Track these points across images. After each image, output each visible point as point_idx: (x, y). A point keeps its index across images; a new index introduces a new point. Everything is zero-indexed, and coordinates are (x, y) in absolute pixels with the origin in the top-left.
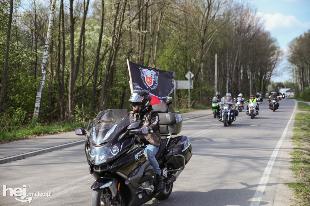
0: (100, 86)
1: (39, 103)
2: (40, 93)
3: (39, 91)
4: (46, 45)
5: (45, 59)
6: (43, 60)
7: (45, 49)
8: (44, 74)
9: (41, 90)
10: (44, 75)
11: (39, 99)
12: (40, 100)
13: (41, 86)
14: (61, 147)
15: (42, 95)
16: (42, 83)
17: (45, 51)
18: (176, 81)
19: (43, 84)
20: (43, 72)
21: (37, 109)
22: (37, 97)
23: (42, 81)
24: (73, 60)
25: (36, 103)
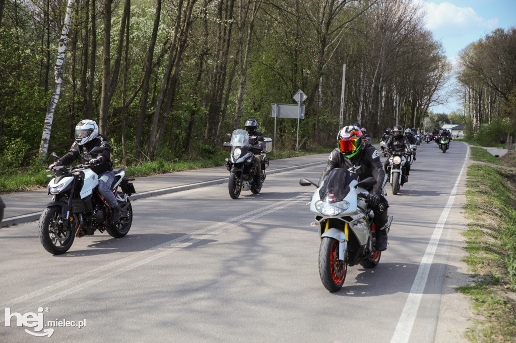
0: (152, 108)
1: (50, 133)
2: (51, 115)
3: (50, 112)
5: (60, 59)
6: (58, 60)
7: (62, 43)
8: (58, 84)
9: (53, 111)
10: (58, 86)
11: (50, 126)
12: (50, 128)
13: (53, 104)
15: (54, 120)
16: (54, 98)
17: (61, 45)
18: (277, 105)
19: (56, 101)
20: (56, 81)
21: (45, 143)
22: (46, 121)
23: (54, 95)
24: (108, 62)
25: (44, 132)
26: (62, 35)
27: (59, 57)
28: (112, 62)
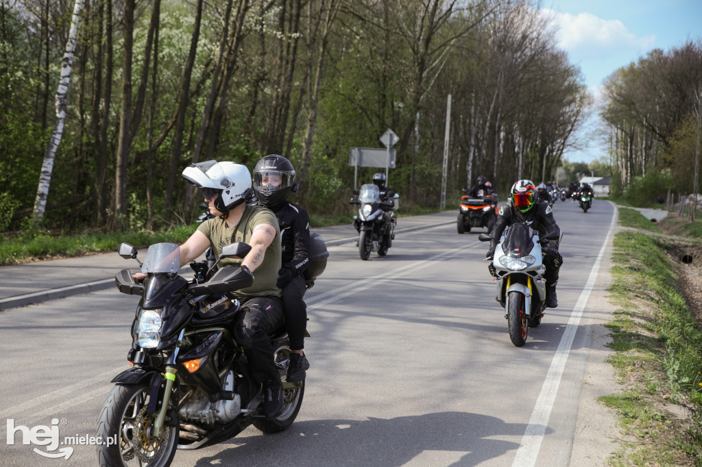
0: (189, 153)
1: (48, 185)
2: (51, 161)
3: (48, 157)
4: (68, 52)
5: (63, 84)
6: (60, 86)
7: (65, 63)
8: (60, 119)
9: (53, 155)
10: (60, 121)
11: (48, 176)
12: (49, 178)
13: (53, 147)
14: (90, 287)
15: (54, 167)
16: (54, 138)
17: (65, 66)
18: (359, 150)
19: (57, 142)
20: (58, 115)
21: (42, 199)
22: (43, 169)
23: (55, 134)
24: (129, 90)
25: (40, 185)
26: (66, 52)
27: (61, 82)
28: (135, 89)
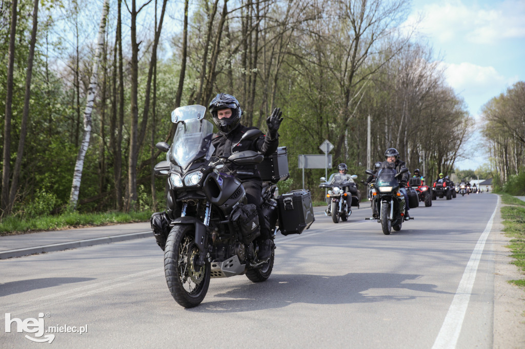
1: (80, 180)
2: (81, 162)
3: (80, 160)
4: (92, 84)
5: (89, 107)
6: (87, 108)
7: (90, 91)
8: (87, 131)
9: (82, 158)
10: (87, 133)
11: (80, 173)
12: (80, 175)
13: (82, 152)
15: (84, 167)
16: (83, 146)
17: (90, 94)
18: (305, 156)
19: (86, 148)
20: (86, 129)
21: (76, 190)
22: (76, 169)
23: (84, 143)
24: (136, 110)
25: (74, 180)
26: (90, 83)
27: (87, 105)
28: (140, 111)
